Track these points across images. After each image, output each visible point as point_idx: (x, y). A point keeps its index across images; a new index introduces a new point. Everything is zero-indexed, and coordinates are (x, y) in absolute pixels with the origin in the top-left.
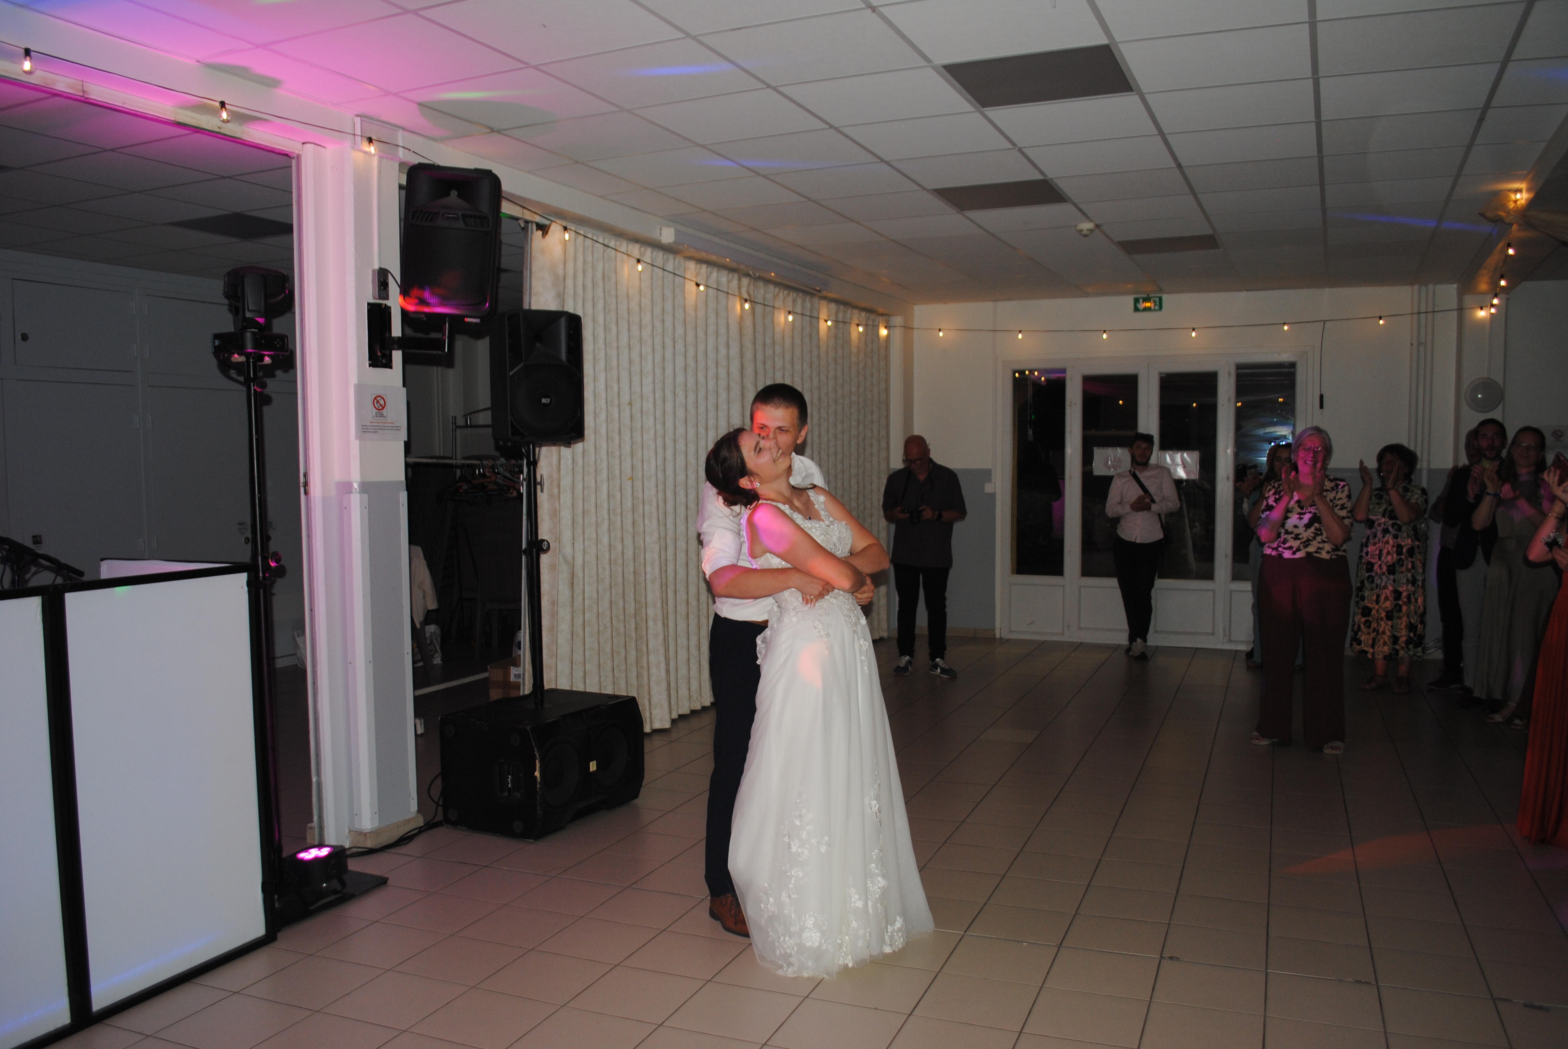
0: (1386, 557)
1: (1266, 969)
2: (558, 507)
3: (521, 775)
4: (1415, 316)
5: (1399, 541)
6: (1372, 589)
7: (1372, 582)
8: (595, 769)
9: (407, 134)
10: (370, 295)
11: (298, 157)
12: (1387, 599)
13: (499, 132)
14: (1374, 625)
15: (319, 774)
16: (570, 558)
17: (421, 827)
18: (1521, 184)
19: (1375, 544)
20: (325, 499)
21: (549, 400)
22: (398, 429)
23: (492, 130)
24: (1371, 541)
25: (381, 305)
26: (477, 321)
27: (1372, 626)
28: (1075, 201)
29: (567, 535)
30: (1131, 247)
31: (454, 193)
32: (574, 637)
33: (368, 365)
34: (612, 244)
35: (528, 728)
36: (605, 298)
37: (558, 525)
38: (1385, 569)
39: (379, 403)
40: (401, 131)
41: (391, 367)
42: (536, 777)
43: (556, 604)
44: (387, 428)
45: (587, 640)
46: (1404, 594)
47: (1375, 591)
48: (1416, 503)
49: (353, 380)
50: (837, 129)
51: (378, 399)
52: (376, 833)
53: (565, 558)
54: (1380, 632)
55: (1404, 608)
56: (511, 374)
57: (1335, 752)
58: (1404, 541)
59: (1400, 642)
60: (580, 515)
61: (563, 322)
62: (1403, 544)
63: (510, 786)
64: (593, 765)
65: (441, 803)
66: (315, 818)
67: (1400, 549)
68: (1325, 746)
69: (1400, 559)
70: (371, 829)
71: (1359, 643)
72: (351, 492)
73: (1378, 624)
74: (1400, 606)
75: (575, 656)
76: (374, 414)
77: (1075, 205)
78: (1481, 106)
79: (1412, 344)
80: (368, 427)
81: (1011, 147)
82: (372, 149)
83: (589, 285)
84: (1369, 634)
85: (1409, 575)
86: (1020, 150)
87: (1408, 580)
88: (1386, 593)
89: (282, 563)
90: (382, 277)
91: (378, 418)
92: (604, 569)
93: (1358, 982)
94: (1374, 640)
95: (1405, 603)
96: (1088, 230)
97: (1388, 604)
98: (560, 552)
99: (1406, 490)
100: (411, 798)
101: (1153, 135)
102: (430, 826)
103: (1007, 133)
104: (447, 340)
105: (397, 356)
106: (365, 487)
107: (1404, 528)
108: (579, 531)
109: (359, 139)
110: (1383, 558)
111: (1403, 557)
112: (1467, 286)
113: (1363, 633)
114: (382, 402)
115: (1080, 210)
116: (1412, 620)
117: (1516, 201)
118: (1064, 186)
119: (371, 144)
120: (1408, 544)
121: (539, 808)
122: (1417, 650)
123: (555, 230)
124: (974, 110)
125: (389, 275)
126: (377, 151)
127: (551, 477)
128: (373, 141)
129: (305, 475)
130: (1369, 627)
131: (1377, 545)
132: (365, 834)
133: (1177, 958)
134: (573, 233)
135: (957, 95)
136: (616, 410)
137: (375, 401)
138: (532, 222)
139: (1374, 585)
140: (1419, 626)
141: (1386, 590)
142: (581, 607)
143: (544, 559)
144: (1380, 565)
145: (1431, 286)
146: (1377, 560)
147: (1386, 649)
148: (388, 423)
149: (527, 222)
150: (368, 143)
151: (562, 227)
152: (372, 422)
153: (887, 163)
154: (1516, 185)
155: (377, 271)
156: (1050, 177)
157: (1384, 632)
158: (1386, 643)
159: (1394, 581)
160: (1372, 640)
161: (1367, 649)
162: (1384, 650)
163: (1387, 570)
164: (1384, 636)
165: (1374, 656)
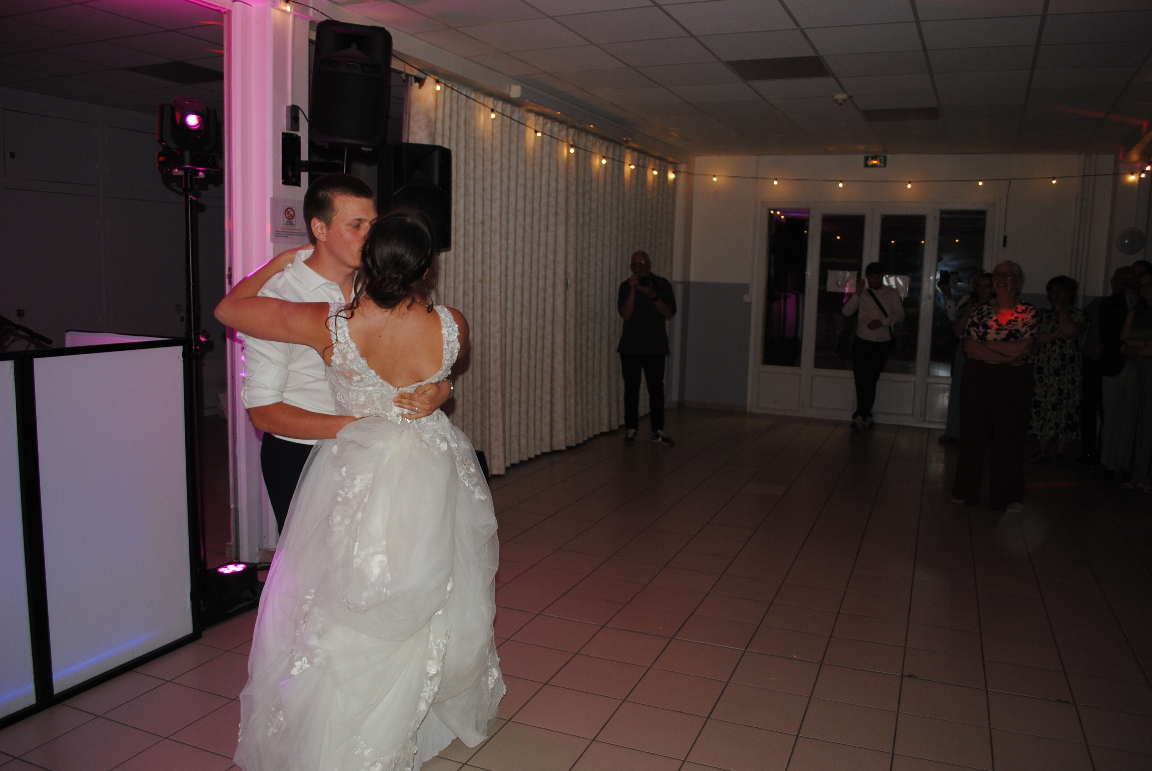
4: (1081, 178)
5: (1064, 350)
6: (1042, 387)
7: (1042, 382)
10: (284, 126)
11: (229, 12)
12: (1053, 394)
14: (1042, 414)
15: (236, 503)
19: (1045, 353)
25: (292, 135)
26: (370, 150)
28: (837, 75)
30: (870, 115)
31: (354, 46)
33: (281, 183)
34: (473, 96)
36: (466, 139)
38: (1052, 372)
39: (289, 214)
41: (299, 185)
44: (296, 234)
46: (1065, 391)
47: (1043, 389)
49: (270, 194)
50: (660, 7)
51: (289, 210)
54: (1047, 419)
55: (1065, 402)
56: (395, 194)
58: (1067, 351)
59: (1060, 427)
61: (436, 154)
62: (1066, 353)
66: (233, 538)
67: (1063, 357)
69: (1063, 365)
71: (1031, 428)
73: (1046, 413)
74: (1062, 401)
76: (285, 222)
77: (836, 79)
79: (1077, 200)
80: (281, 233)
81: (796, 27)
82: (288, 8)
83: (454, 128)
84: (1038, 421)
85: (1070, 377)
86: (802, 30)
87: (1068, 381)
88: (1052, 390)
89: (210, 341)
90: (294, 112)
91: (289, 226)
93: (1060, 701)
94: (1042, 425)
95: (1065, 398)
96: (842, 100)
97: (1054, 398)
101: (912, 22)
103: (795, 15)
104: (345, 165)
105: (304, 176)
107: (1068, 341)
110: (1051, 363)
111: (1066, 363)
112: (1121, 157)
113: (1034, 421)
114: (292, 213)
115: (839, 83)
116: (1070, 411)
118: (831, 63)
119: (288, 4)
120: (1070, 354)
122: (1072, 434)
123: (430, 81)
125: (300, 112)
126: (292, 10)
128: (290, 2)
129: (230, 269)
130: (1039, 416)
131: (1047, 354)
133: (915, 676)
134: (443, 85)
136: (471, 227)
137: (287, 212)
138: (411, 75)
139: (1043, 384)
140: (1075, 416)
141: (1052, 388)
144: (1049, 369)
145: (1094, 156)
146: (1046, 365)
147: (1051, 432)
148: (296, 230)
149: (408, 76)
150: (285, 3)
151: (435, 81)
152: (284, 229)
153: (695, 38)
155: (290, 108)
156: (821, 54)
157: (1050, 420)
158: (1051, 428)
159: (1058, 381)
160: (1040, 426)
161: (1036, 433)
162: (1049, 433)
163: (1054, 373)
164: (1050, 423)
165: (1040, 438)
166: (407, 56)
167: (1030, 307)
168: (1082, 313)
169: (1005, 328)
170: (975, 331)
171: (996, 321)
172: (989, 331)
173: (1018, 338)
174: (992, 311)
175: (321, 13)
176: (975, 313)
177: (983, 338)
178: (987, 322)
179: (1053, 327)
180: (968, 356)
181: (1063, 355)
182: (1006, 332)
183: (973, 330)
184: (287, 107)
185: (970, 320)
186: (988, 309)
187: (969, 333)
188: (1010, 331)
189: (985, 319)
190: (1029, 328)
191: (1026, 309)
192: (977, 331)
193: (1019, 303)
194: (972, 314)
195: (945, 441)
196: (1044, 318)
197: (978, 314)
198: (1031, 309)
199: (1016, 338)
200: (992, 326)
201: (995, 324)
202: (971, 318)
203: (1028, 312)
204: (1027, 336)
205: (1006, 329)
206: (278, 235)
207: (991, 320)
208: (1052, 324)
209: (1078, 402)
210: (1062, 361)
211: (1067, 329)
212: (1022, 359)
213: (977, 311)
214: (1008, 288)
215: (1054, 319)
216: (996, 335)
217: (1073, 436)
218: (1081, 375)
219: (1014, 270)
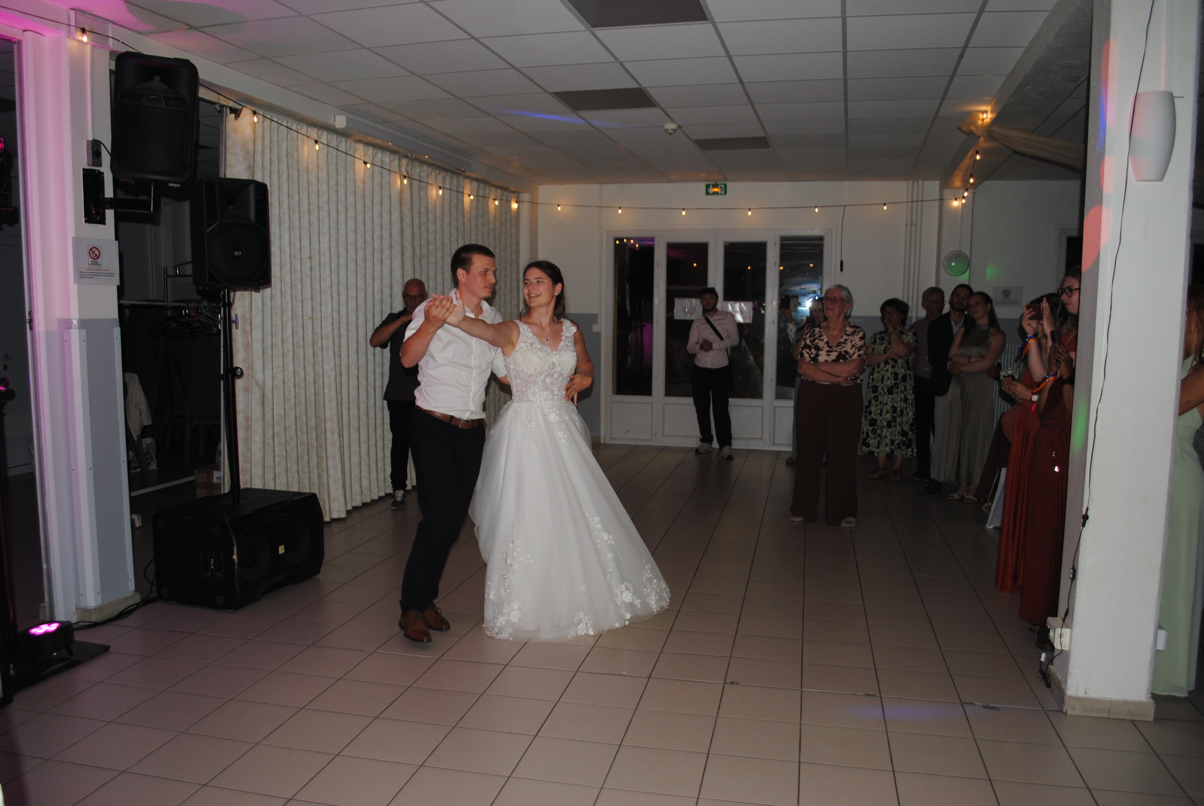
0: (886, 382)
1: (801, 688)
2: (250, 341)
3: (222, 559)
4: (910, 204)
5: (896, 370)
6: (877, 406)
7: (877, 400)
8: (283, 551)
9: (116, 27)
10: (84, 162)
11: (19, 42)
12: (887, 412)
13: (196, 29)
14: (879, 432)
15: (48, 562)
16: (261, 383)
17: (138, 603)
18: (987, 107)
19: (878, 372)
20: (48, 334)
21: (240, 253)
22: (111, 275)
23: (191, 27)
24: (876, 370)
25: (95, 170)
26: (178, 185)
27: (877, 432)
28: (663, 106)
29: (258, 364)
30: (705, 144)
31: (157, 78)
32: (266, 446)
33: (84, 221)
34: (294, 127)
35: (227, 520)
36: (288, 171)
37: (251, 355)
38: (886, 390)
39: (95, 254)
40: (112, 23)
41: (104, 224)
42: (234, 559)
43: (250, 420)
44: (102, 274)
45: (276, 449)
46: (899, 409)
47: (879, 407)
48: (908, 342)
49: (71, 233)
50: (477, 40)
51: (94, 250)
52: (99, 609)
53: (257, 383)
54: (883, 437)
55: (898, 419)
56: (208, 231)
57: (850, 525)
58: (899, 370)
59: (895, 444)
60: (269, 348)
61: (252, 188)
62: (898, 372)
63: (212, 567)
64: (282, 548)
65: (155, 583)
66: (47, 599)
67: (896, 376)
68: (843, 521)
69: (896, 383)
70: (95, 606)
71: (868, 445)
72: (70, 328)
73: (881, 431)
74: (896, 418)
75: (267, 461)
76: (90, 263)
77: (663, 110)
78: (962, 46)
79: (906, 225)
80: (85, 274)
81: (614, 60)
82: (85, 39)
83: (275, 160)
84: (875, 438)
85: (902, 396)
86: (621, 64)
87: (901, 400)
88: (887, 408)
89: (10, 387)
90: (95, 147)
91: (94, 266)
92: (289, 391)
93: (867, 695)
94: (879, 442)
95: (898, 416)
96: (672, 130)
97: (888, 416)
98: (252, 377)
99: (902, 333)
100: (129, 580)
101: (724, 56)
102: (145, 602)
103: (611, 49)
104: (152, 201)
105: (110, 214)
106: (83, 324)
107: (900, 361)
108: (268, 360)
109: (73, 29)
110: (884, 382)
111: (898, 382)
112: (946, 183)
113: (871, 438)
114: (97, 252)
115: (667, 114)
116: (904, 428)
117: (983, 120)
118: (654, 94)
119: (85, 34)
120: (902, 373)
121: (237, 584)
122: (907, 449)
123: (246, 113)
124: (585, 29)
125: (102, 146)
126: (89, 40)
127: (244, 316)
128: (86, 32)
129: (30, 313)
130: (876, 433)
131: (880, 373)
132: (90, 611)
133: (736, 683)
134: (261, 116)
135: (572, 16)
136: (299, 263)
137: (91, 252)
138: (226, 106)
139: (878, 402)
141: (887, 406)
142: (271, 422)
143: (240, 384)
144: (883, 388)
145: (921, 182)
146: (881, 384)
147: (887, 449)
148: (102, 270)
149: (222, 106)
150: (81, 33)
151: (252, 112)
152: (89, 269)
153: (517, 69)
154: (984, 108)
155: (91, 142)
156: (644, 86)
157: (886, 437)
158: (887, 445)
159: (892, 399)
160: (877, 443)
161: (874, 450)
162: (885, 450)
163: (888, 391)
164: (885, 439)
165: (878, 454)
166: (219, 87)
167: (858, 330)
169: (835, 349)
170: (808, 353)
171: (827, 343)
172: (820, 353)
173: (847, 359)
174: (823, 333)
175: (122, 42)
176: (808, 335)
177: (815, 359)
178: (818, 345)
179: (886, 348)
181: (896, 375)
182: (836, 354)
184: (88, 142)
186: (820, 332)
187: (802, 355)
188: (840, 353)
189: (817, 341)
190: (857, 349)
191: (855, 332)
192: (810, 353)
193: (848, 326)
197: (810, 336)
198: (859, 331)
199: (845, 359)
200: (823, 347)
201: (826, 346)
203: (856, 334)
204: (855, 356)
205: (836, 351)
206: (81, 276)
207: (823, 342)
208: (885, 345)
209: (911, 419)
210: (895, 380)
211: (898, 349)
212: (852, 379)
213: (809, 334)
214: (836, 312)
215: (886, 340)
216: (827, 356)
217: (909, 452)
218: (913, 393)
219: (844, 294)
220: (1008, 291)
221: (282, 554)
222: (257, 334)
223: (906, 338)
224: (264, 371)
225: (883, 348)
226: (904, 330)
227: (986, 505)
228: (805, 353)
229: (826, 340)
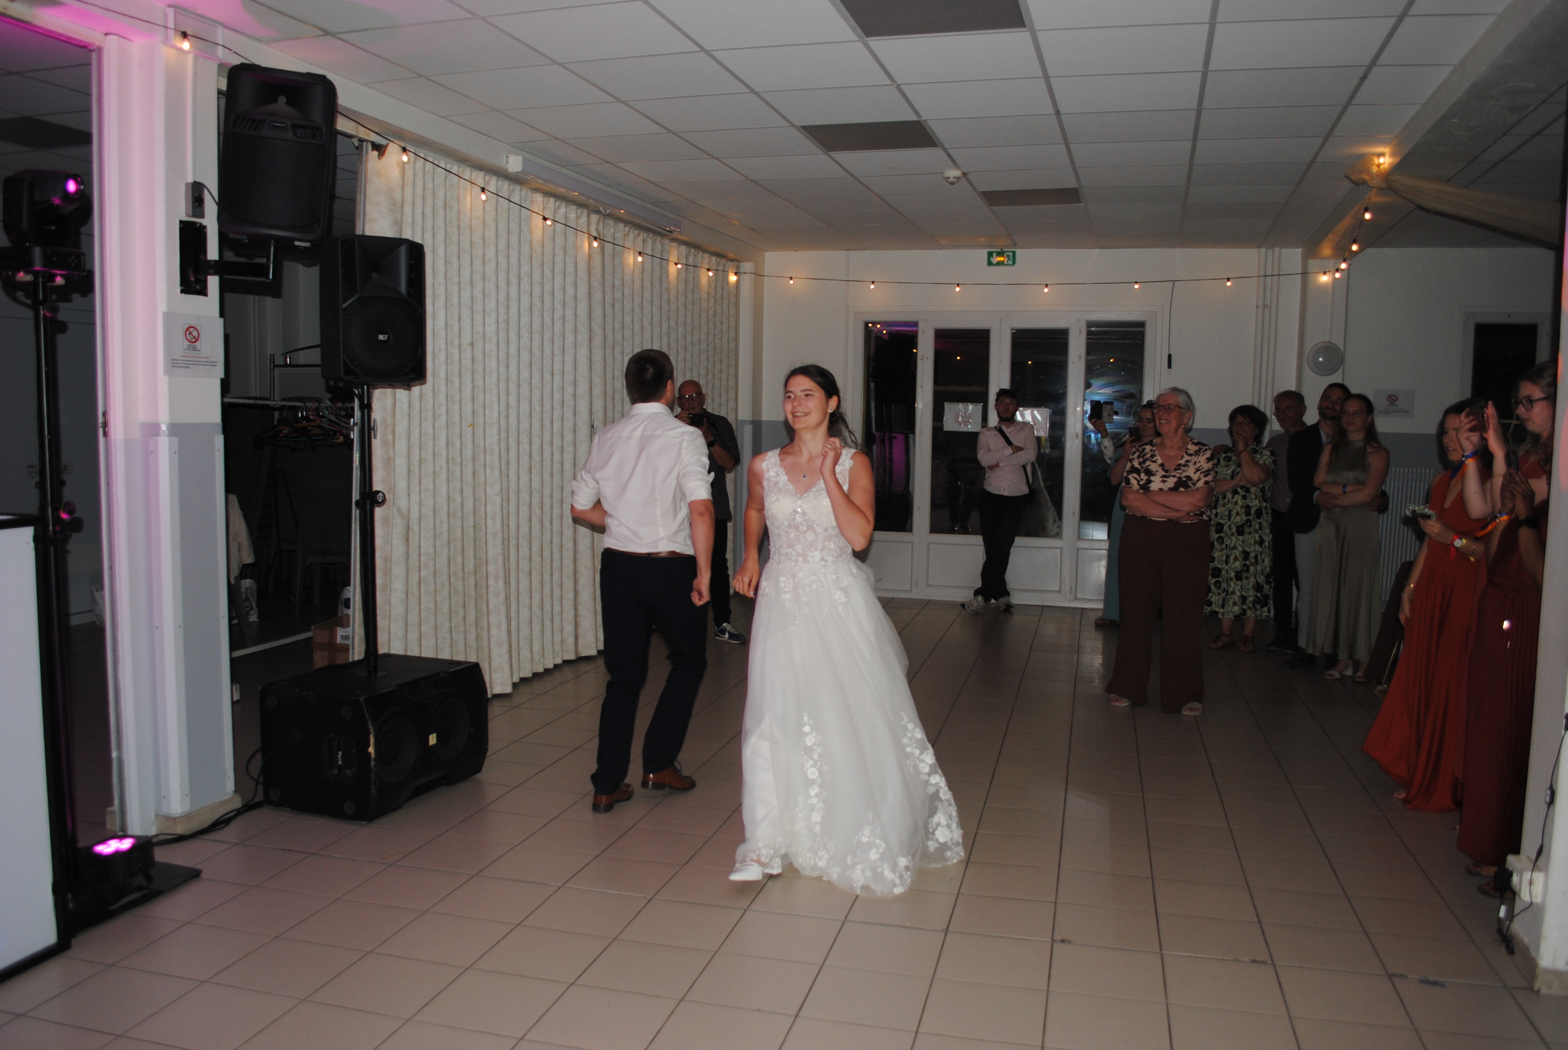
1: (1161, 950)
3: (353, 751)
4: (1262, 279)
5: (1248, 502)
6: (1222, 550)
7: (1222, 543)
8: (435, 742)
9: (227, 32)
10: (182, 212)
11: (100, 50)
12: (1236, 559)
13: (333, 35)
14: (1224, 585)
15: (119, 750)
16: (405, 511)
17: (238, 809)
18: (1384, 148)
19: (1224, 505)
20: (128, 442)
21: (386, 336)
22: (213, 364)
23: (326, 33)
25: (194, 223)
26: (307, 244)
27: (1222, 586)
28: (946, 146)
29: (401, 486)
30: (993, 198)
31: (282, 100)
32: (409, 597)
33: (179, 291)
34: (455, 169)
35: (362, 699)
36: (446, 229)
37: (392, 475)
38: (1234, 530)
39: (192, 335)
40: (222, 28)
41: (206, 295)
42: (370, 753)
43: (390, 560)
44: (201, 363)
45: (423, 599)
46: (1252, 555)
47: (1224, 552)
48: (1264, 464)
49: (162, 307)
50: (708, 53)
51: (191, 330)
52: (186, 817)
53: (399, 511)
54: (1230, 592)
55: (1252, 569)
56: (345, 306)
57: (1194, 713)
58: (1252, 503)
59: (1247, 602)
60: (417, 464)
61: (403, 249)
62: (1251, 504)
63: (340, 763)
64: (433, 737)
65: (261, 781)
66: (116, 801)
67: (1248, 510)
68: (1184, 707)
69: (1248, 520)
70: (181, 814)
71: (1210, 604)
72: (158, 435)
73: (1228, 584)
74: (1248, 567)
75: (410, 617)
76: (186, 347)
77: (946, 150)
78: (1367, 63)
79: (1257, 307)
80: (179, 362)
81: (890, 83)
82: (186, 45)
83: (429, 213)
84: (1219, 594)
85: (1257, 536)
86: (898, 87)
87: (1255, 541)
88: (1235, 553)
89: (76, 515)
90: (197, 192)
91: (191, 352)
92: (441, 523)
93: (1254, 961)
94: (1224, 600)
95: (1252, 564)
96: (954, 178)
97: (1237, 564)
98: (394, 504)
99: (1255, 451)
100: (227, 777)
101: (1039, 77)
102: (248, 807)
103: (888, 68)
104: (271, 265)
105: (213, 282)
106: (175, 429)
107: (1253, 490)
108: (415, 481)
109: (172, 33)
110: (1232, 519)
111: (1251, 518)
112: (1311, 251)
113: (1214, 594)
114: (195, 333)
115: (950, 156)
116: (1259, 580)
117: (1379, 165)
118: (938, 130)
119: (186, 40)
120: (1256, 506)
121: (373, 787)
122: (1263, 609)
123: (393, 150)
124: (856, 39)
125: (206, 191)
126: (192, 48)
127: (384, 422)
128: (188, 36)
129: (104, 414)
130: (1219, 587)
131: (1227, 506)
132: (175, 819)
133: (1069, 941)
134: (412, 155)
136: (456, 351)
137: (188, 333)
138: (367, 141)
139: (1224, 546)
140: (1265, 586)
141: (1235, 551)
142: (417, 563)
143: (378, 512)
144: (1230, 526)
145: (1277, 249)
146: (1227, 521)
147: (1236, 609)
148: (202, 357)
149: (361, 141)
150: (182, 37)
151: (401, 148)
152: (184, 357)
153: (757, 94)
154: (1380, 149)
155: (191, 185)
156: (924, 118)
157: (1233, 593)
158: (1235, 604)
159: (1243, 541)
160: (1221, 600)
161: (1217, 609)
162: (1233, 610)
163: (1236, 531)
164: (1234, 596)
165: (1222, 616)
166: (360, 114)
167: (1204, 448)
168: (1268, 453)
169: (1173, 474)
170: (1136, 479)
171: (1162, 465)
172: (1152, 478)
173: (1189, 487)
175: (235, 52)
177: (1145, 487)
178: (1150, 468)
179: (1233, 471)
180: (1127, 511)
181: (1248, 508)
182: (1175, 480)
183: (1133, 477)
184: (187, 184)
185: (1129, 465)
186: (1152, 450)
188: (1180, 478)
189: (1148, 463)
190: (1202, 474)
191: (1199, 451)
192: (1138, 478)
193: (1190, 443)
194: (1131, 457)
195: (1103, 625)
196: (1222, 460)
197: (1139, 457)
199: (1187, 487)
200: (1157, 471)
201: (1160, 469)
202: (1131, 462)
203: (1202, 454)
204: (1200, 484)
205: (1174, 476)
206: (174, 365)
207: (1155, 464)
208: (1232, 468)
209: (1268, 569)
210: (1246, 516)
211: (1251, 473)
212: (1196, 515)
213: (1138, 453)
214: (1174, 424)
215: (1234, 461)
216: (1162, 483)
217: (1264, 612)
218: (1271, 532)
219: (1182, 399)
220: (1394, 396)
221: (434, 745)
222: (401, 446)
223: (1261, 458)
224: (409, 495)
225: (1229, 472)
226: (1257, 448)
227: (1380, 688)
228: (1132, 478)
229: (1160, 461)
